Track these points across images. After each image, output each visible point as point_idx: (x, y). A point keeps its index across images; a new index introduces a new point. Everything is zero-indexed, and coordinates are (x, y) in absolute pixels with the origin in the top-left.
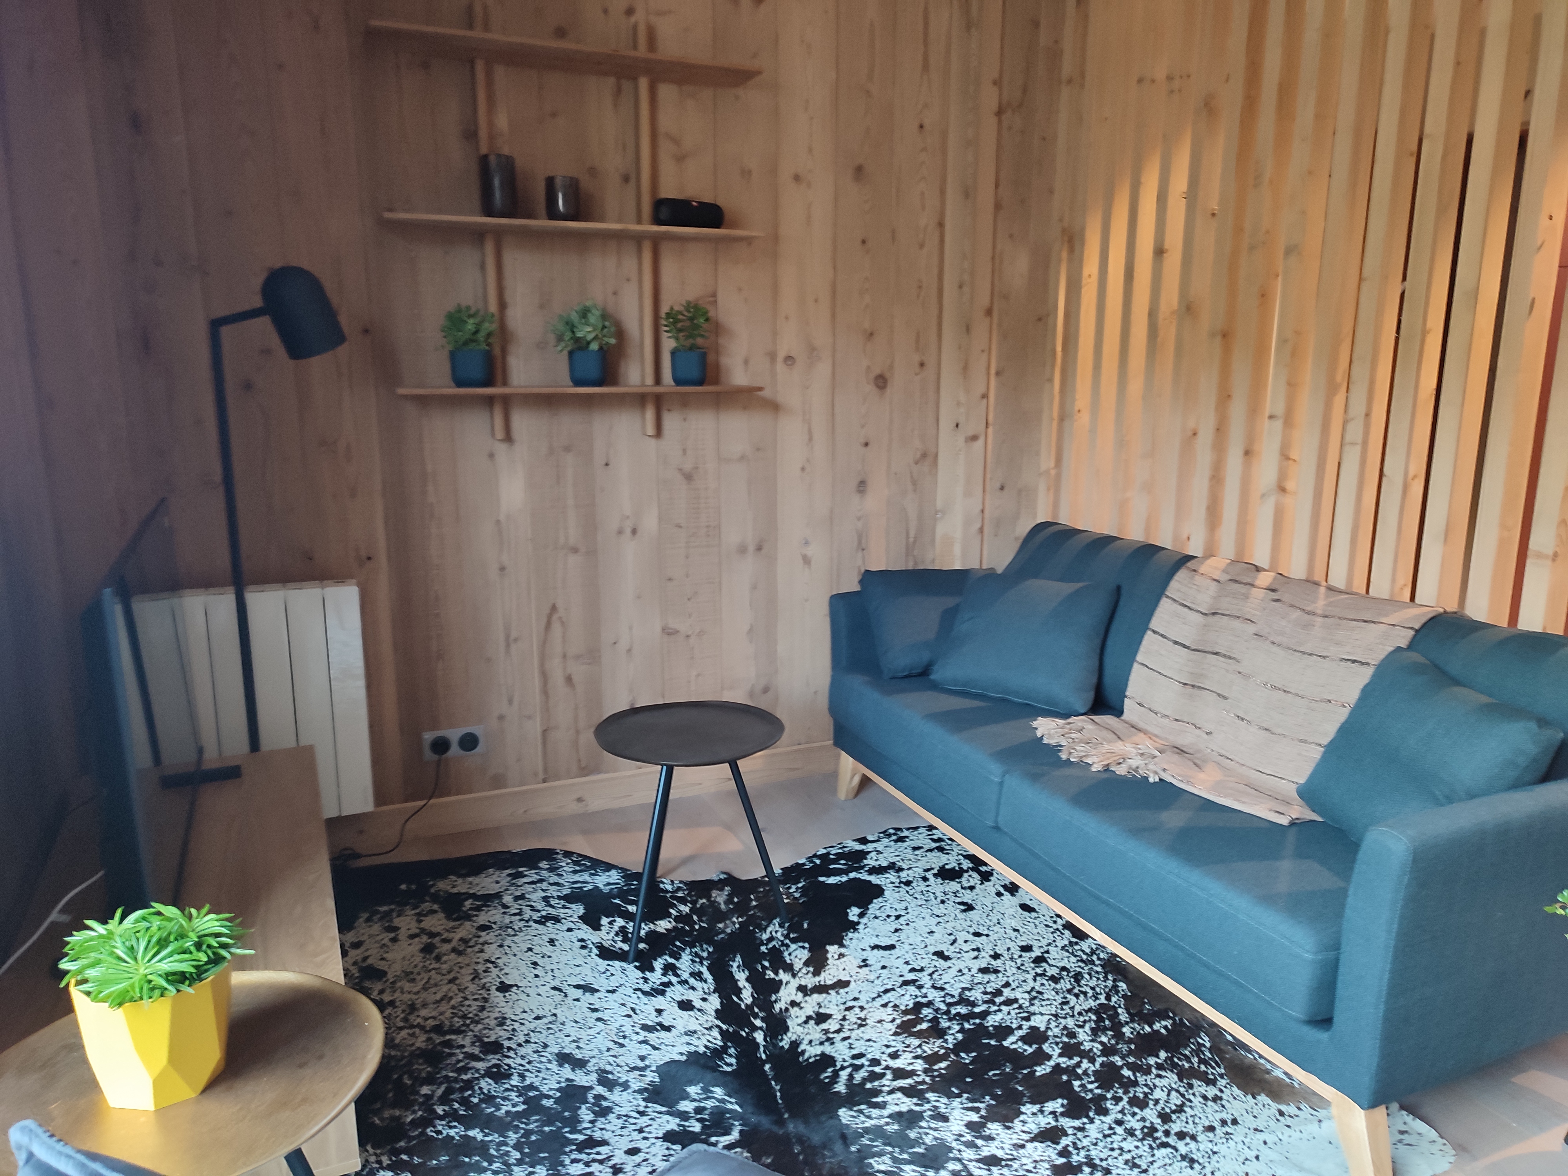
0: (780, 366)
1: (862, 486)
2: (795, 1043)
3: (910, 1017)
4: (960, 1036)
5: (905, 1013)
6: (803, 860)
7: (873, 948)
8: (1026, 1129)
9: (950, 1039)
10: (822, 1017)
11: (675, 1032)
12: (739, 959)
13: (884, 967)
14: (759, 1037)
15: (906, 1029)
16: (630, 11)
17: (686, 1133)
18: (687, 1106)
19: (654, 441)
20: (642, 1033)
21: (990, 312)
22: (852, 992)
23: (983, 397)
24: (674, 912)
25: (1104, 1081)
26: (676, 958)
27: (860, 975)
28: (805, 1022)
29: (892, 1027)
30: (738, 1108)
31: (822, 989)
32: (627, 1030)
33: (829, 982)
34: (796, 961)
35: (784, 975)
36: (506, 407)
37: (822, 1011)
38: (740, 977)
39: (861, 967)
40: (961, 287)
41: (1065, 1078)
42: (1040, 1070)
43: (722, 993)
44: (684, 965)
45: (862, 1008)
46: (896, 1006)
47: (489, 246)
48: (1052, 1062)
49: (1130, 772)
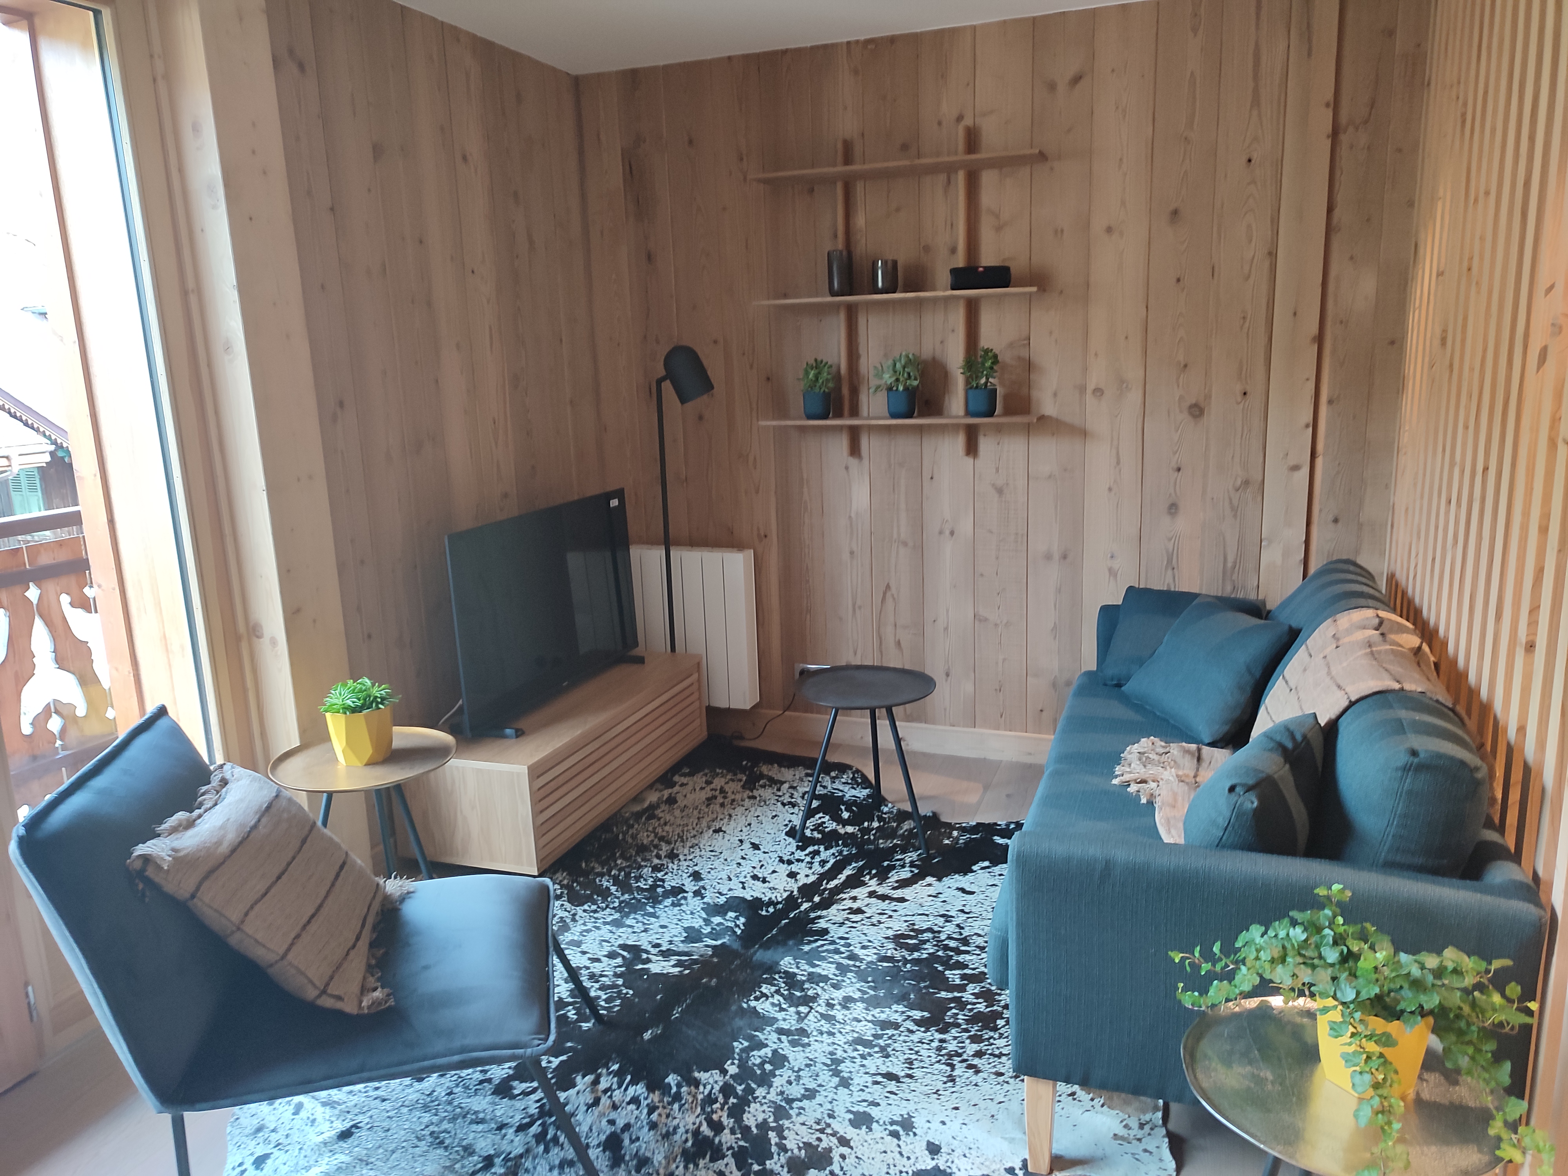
0: (1089, 397)
1: (1173, 508)
2: (820, 917)
3: (912, 933)
4: (925, 956)
5: (912, 930)
6: (1002, 823)
7: (958, 889)
8: (877, 1015)
9: (916, 955)
10: (859, 911)
11: (767, 885)
12: (861, 863)
13: (944, 901)
14: (806, 906)
15: (898, 939)
16: (960, 118)
17: (699, 931)
18: (717, 920)
19: (970, 460)
20: (749, 878)
21: (1320, 339)
22: (900, 906)
23: (1307, 426)
24: (866, 824)
25: (975, 1019)
26: (826, 849)
27: (921, 900)
28: (844, 910)
29: (890, 933)
30: (739, 932)
31: (883, 898)
32: (743, 874)
33: (895, 896)
34: (894, 877)
35: (874, 882)
36: (854, 434)
37: (863, 909)
38: (848, 872)
39: (930, 896)
40: (1295, 314)
41: (952, 1005)
42: (943, 994)
43: (823, 877)
44: (825, 854)
45: (891, 917)
46: (914, 924)
47: (842, 316)
48: (959, 995)
49: (1138, 791)
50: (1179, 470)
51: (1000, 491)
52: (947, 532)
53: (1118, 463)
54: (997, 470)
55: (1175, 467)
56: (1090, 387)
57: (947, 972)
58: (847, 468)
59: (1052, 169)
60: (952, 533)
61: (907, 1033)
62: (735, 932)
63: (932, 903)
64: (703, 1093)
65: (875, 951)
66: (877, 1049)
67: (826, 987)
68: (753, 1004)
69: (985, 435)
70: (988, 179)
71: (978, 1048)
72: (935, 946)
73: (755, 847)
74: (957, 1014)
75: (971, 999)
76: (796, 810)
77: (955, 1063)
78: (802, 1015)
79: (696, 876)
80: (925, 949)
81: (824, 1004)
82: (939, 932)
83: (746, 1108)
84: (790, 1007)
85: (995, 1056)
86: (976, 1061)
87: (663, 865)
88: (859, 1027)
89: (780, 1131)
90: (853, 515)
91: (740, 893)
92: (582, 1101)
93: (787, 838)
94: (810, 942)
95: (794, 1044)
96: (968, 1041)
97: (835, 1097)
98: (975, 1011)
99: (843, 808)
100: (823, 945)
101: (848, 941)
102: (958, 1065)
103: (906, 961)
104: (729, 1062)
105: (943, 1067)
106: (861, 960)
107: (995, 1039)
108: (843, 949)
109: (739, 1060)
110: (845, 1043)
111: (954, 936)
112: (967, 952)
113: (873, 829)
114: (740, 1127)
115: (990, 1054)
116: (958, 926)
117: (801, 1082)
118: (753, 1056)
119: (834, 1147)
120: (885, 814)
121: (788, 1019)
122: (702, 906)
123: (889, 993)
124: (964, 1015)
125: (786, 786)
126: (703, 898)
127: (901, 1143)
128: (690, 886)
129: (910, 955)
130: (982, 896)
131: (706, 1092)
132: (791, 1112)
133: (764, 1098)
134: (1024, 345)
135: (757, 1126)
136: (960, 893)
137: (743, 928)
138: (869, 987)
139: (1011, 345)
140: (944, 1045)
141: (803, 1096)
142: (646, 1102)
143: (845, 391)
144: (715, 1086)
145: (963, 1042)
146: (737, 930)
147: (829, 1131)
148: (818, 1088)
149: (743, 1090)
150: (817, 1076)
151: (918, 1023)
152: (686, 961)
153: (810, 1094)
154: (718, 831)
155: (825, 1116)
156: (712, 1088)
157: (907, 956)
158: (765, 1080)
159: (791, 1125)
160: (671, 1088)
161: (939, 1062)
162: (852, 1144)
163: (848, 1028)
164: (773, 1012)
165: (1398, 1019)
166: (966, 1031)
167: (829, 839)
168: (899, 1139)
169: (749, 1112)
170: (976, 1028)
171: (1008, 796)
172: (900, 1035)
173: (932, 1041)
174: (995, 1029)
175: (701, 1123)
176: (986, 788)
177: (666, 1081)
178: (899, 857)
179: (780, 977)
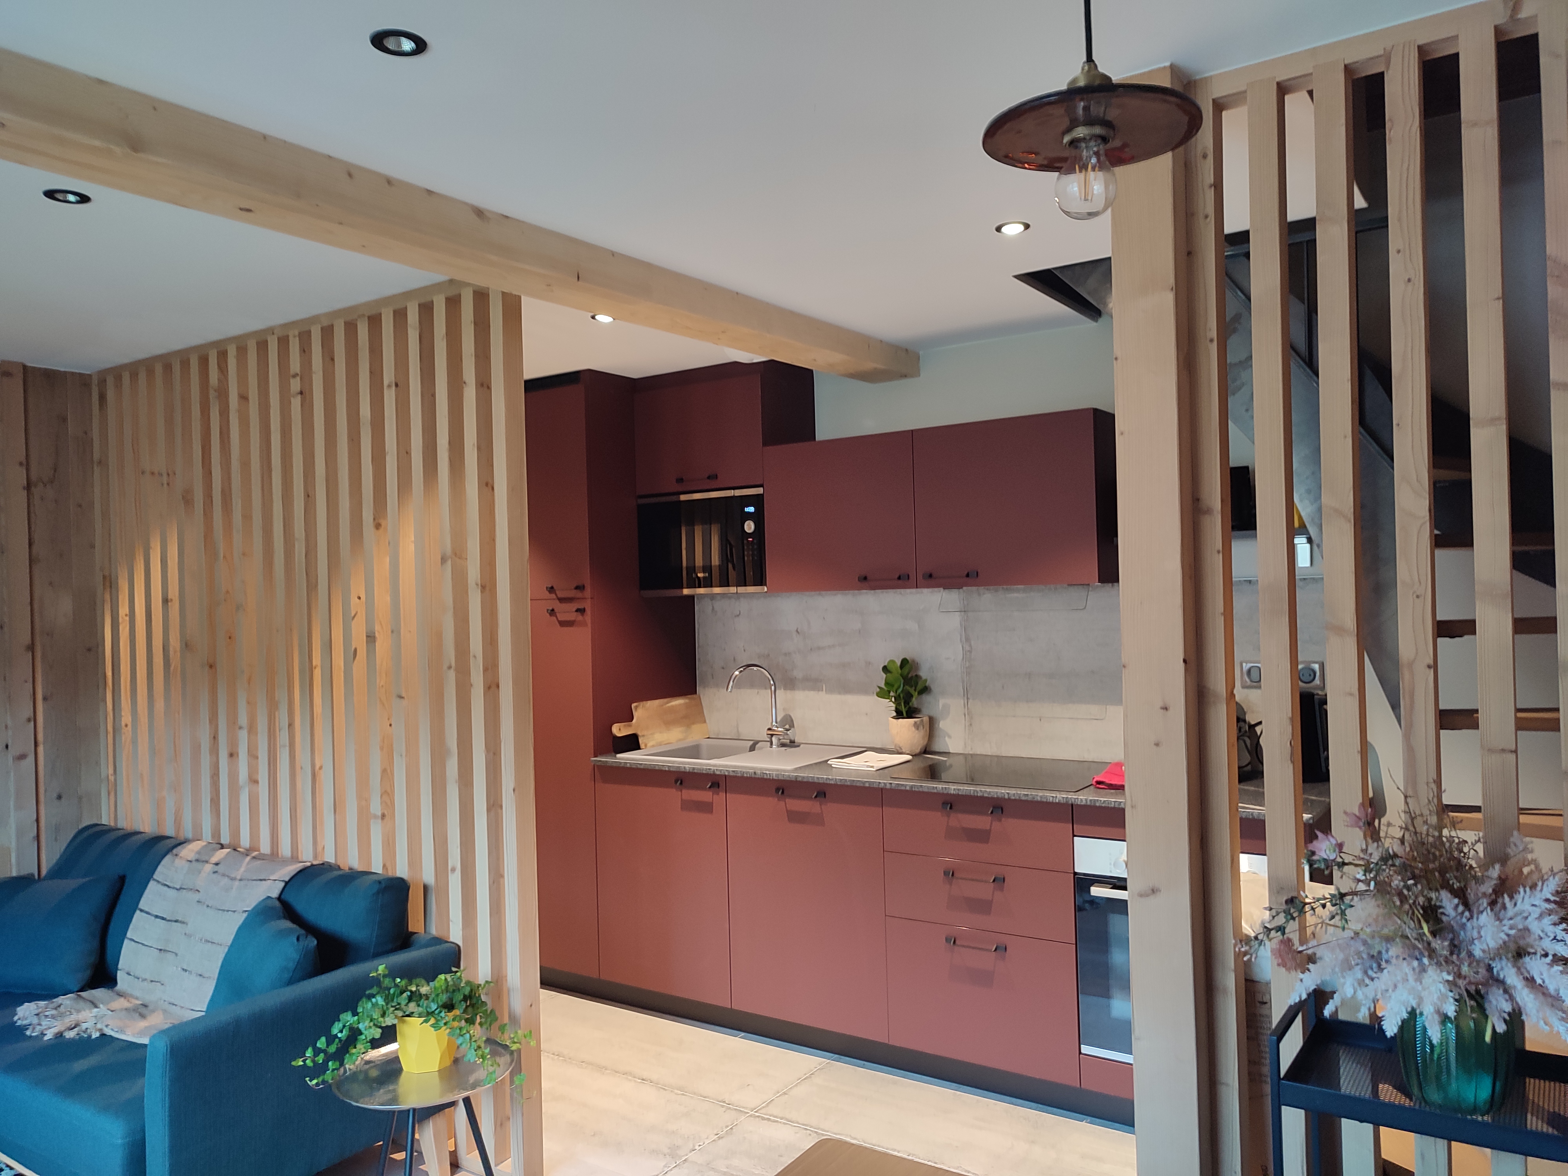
21: (31, 648)
23: (29, 720)
49: (78, 1034)
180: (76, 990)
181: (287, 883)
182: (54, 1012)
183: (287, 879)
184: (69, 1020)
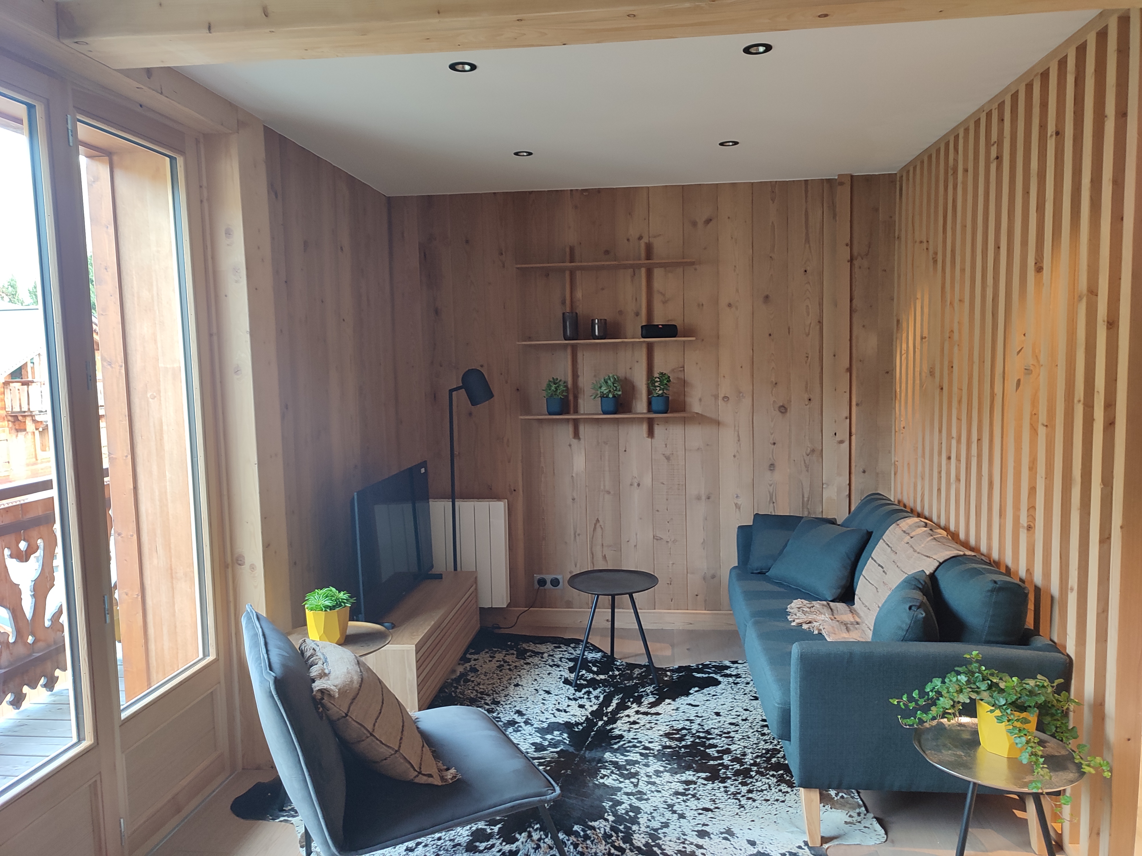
0: (720, 402)
1: (772, 467)
2: (613, 729)
3: (674, 732)
4: (689, 743)
5: (674, 730)
6: (694, 665)
7: (687, 704)
8: (680, 778)
9: (683, 743)
10: (635, 723)
11: (568, 714)
12: (621, 696)
13: (684, 712)
14: (600, 723)
15: (667, 735)
16: (640, 238)
17: (541, 744)
18: (549, 737)
19: (650, 440)
20: (555, 711)
21: (850, 370)
22: (658, 717)
23: (846, 418)
24: (611, 673)
25: (737, 773)
26: (594, 689)
27: (669, 713)
28: (626, 723)
29: (661, 733)
30: (568, 742)
31: (646, 714)
32: (550, 709)
33: (652, 712)
34: (646, 701)
35: (634, 705)
36: (576, 423)
37: (637, 721)
38: (615, 702)
39: (673, 710)
40: (834, 356)
41: (720, 768)
42: (711, 762)
43: (601, 705)
44: (595, 693)
45: (656, 724)
46: (673, 726)
47: (569, 351)
48: (721, 762)
49: (809, 628)
50: (774, 444)
51: (668, 458)
52: (636, 484)
53: (739, 440)
54: (666, 445)
55: (772, 442)
56: (721, 396)
57: (707, 750)
58: (570, 445)
59: (696, 269)
60: (639, 485)
61: (703, 786)
62: (565, 743)
63: (677, 714)
64: (600, 833)
65: (658, 744)
66: (690, 796)
67: (640, 767)
68: (601, 781)
69: (658, 424)
70: (658, 273)
71: (748, 789)
72: (692, 737)
73: (548, 692)
74: (726, 772)
75: (729, 763)
76: (561, 669)
77: (739, 798)
78: (635, 783)
79: (519, 713)
80: (687, 739)
81: (645, 776)
82: (690, 729)
83: (632, 837)
84: (625, 780)
85: (760, 791)
86: (750, 795)
87: (493, 709)
88: (673, 785)
89: (659, 846)
90: (574, 475)
91: (553, 720)
92: (530, 847)
93: (565, 685)
94: (616, 743)
95: (640, 799)
96: (740, 786)
97: (681, 824)
98: (735, 769)
99: (590, 665)
100: (625, 744)
101: (639, 740)
102: (741, 799)
103: (680, 748)
104: (606, 814)
105: (734, 800)
106: (653, 750)
107: (754, 783)
108: (638, 745)
109: (611, 812)
110: (670, 795)
111: (700, 730)
112: (713, 738)
113: (617, 676)
114: (634, 848)
115: (757, 791)
116: (699, 724)
117: (656, 819)
118: (619, 809)
119: (695, 850)
120: (619, 666)
121: (627, 786)
122: (534, 729)
123: (679, 765)
124: (730, 772)
125: (546, 655)
126: (532, 725)
127: (732, 843)
128: (518, 719)
129: (680, 744)
130: (704, 707)
131: (602, 832)
132: (659, 835)
133: (639, 830)
134: (680, 371)
135: (644, 845)
136: (690, 707)
137: (568, 739)
138: (666, 764)
139: (673, 370)
140: (728, 789)
141: (661, 826)
142: (569, 842)
143: (571, 397)
144: (606, 828)
145: (737, 786)
146: (565, 741)
147: (687, 842)
148: (668, 821)
149: (624, 828)
150: (663, 815)
151: (705, 779)
152: (544, 762)
153: (666, 825)
154: (517, 685)
155: (681, 835)
156: (605, 830)
157: (679, 744)
158: (635, 821)
159: (663, 843)
160: (579, 833)
161: (729, 798)
162: (705, 847)
163: (667, 787)
164: (616, 784)
165: (1025, 712)
166: (735, 780)
167: (593, 684)
168: (730, 841)
169: (635, 839)
170: (741, 778)
171: (688, 649)
172: (699, 787)
173: (719, 788)
174: (752, 777)
175: (609, 848)
176: (673, 646)
177: (574, 829)
178: (642, 690)
179: (609, 764)
180: (830, 599)
181: (941, 564)
182: (808, 610)
183: (941, 561)
184: (810, 617)
